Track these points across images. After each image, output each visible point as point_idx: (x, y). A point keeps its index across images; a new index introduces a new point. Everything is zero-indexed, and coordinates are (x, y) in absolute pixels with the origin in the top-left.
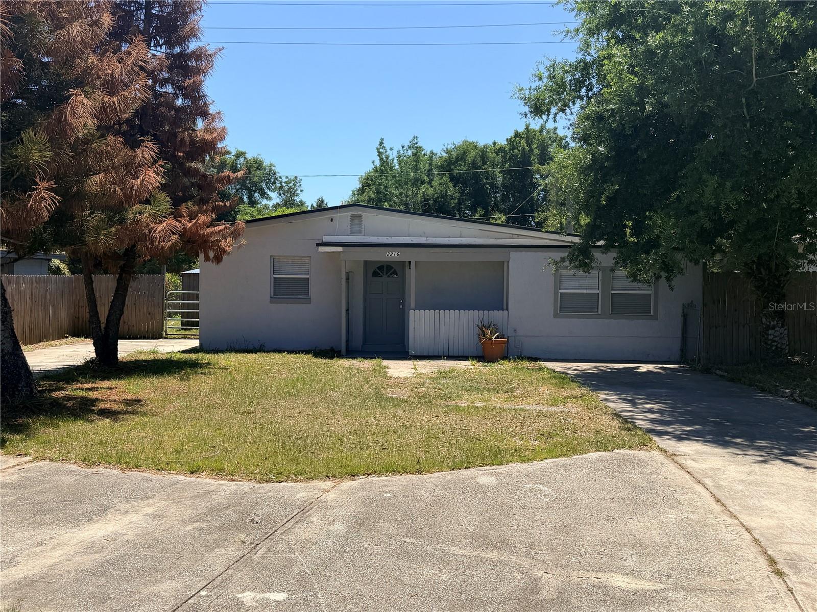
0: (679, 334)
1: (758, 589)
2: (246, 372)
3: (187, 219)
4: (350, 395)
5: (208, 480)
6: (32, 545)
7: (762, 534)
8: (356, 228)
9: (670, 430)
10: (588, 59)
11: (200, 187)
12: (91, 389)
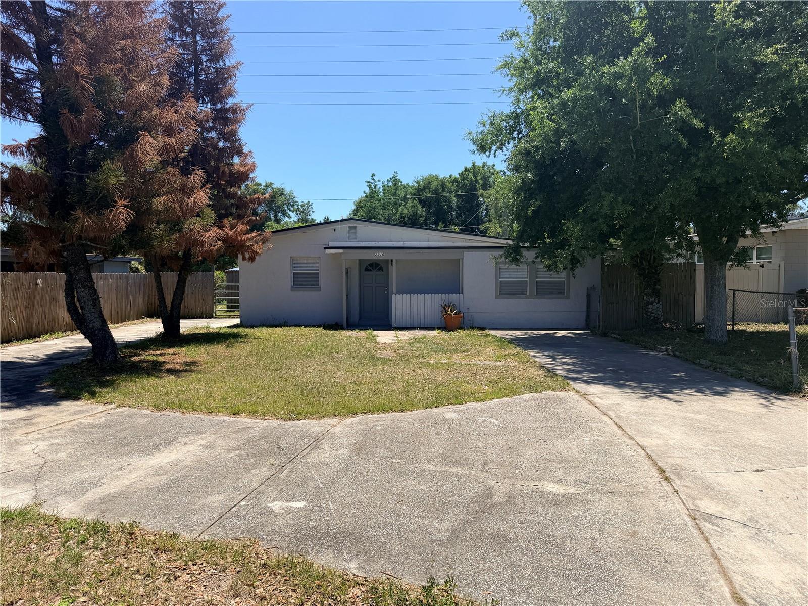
0: (585, 308)
1: (652, 491)
2: (274, 341)
3: (229, 228)
4: (350, 356)
5: (246, 420)
6: (114, 470)
7: (653, 451)
8: (353, 236)
9: (581, 377)
10: (519, 111)
11: (238, 207)
12: (160, 355)
